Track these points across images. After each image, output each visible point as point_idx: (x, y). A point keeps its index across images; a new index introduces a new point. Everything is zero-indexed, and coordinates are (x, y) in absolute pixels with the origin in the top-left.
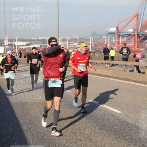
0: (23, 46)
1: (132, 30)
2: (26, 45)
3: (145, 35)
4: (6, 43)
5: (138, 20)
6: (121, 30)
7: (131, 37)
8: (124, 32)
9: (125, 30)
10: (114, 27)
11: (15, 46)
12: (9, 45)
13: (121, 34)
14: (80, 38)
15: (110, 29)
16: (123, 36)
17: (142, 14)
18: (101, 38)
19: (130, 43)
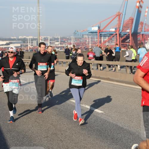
0: (2, 45)
1: (113, 30)
2: (5, 45)
3: (126, 34)
6: (103, 29)
7: (113, 37)
8: (106, 32)
9: (107, 29)
10: (95, 26)
13: (103, 33)
14: (62, 37)
15: (91, 28)
16: (105, 36)
17: (124, 13)
18: (83, 37)
19: (112, 43)
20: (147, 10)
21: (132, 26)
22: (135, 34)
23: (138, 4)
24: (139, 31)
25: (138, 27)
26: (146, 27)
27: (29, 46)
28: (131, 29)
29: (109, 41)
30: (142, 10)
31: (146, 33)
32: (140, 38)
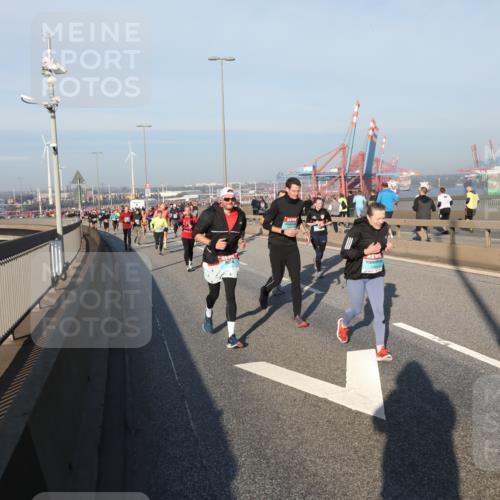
0: (172, 197)
1: (336, 170)
3: (355, 176)
4: (148, 193)
5: (344, 157)
6: (321, 170)
7: (336, 180)
8: (324, 173)
9: (326, 170)
10: (309, 166)
11: (161, 198)
12: (152, 197)
13: (320, 176)
14: (259, 182)
15: (303, 169)
16: (323, 179)
17: (350, 147)
20: (384, 140)
21: (363, 164)
22: (368, 177)
23: (371, 132)
24: (373, 172)
25: (372, 164)
26: (384, 166)
28: (362, 168)
29: (328, 187)
30: (378, 141)
31: (384, 174)
32: (375, 182)
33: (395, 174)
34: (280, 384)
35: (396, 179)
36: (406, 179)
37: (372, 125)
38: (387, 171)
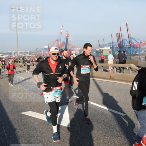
6: (50, 47)
10: (46, 46)
14: (30, 51)
17: (60, 39)
18: (40, 51)
20: (71, 38)
21: (64, 46)
23: (66, 35)
24: (67, 48)
25: (67, 46)
26: (71, 46)
27: (13, 56)
28: (64, 47)
30: (69, 38)
31: (71, 49)
33: (74, 49)
34: (36, 118)
35: (75, 50)
36: (78, 50)
37: (67, 33)
38: (72, 48)
